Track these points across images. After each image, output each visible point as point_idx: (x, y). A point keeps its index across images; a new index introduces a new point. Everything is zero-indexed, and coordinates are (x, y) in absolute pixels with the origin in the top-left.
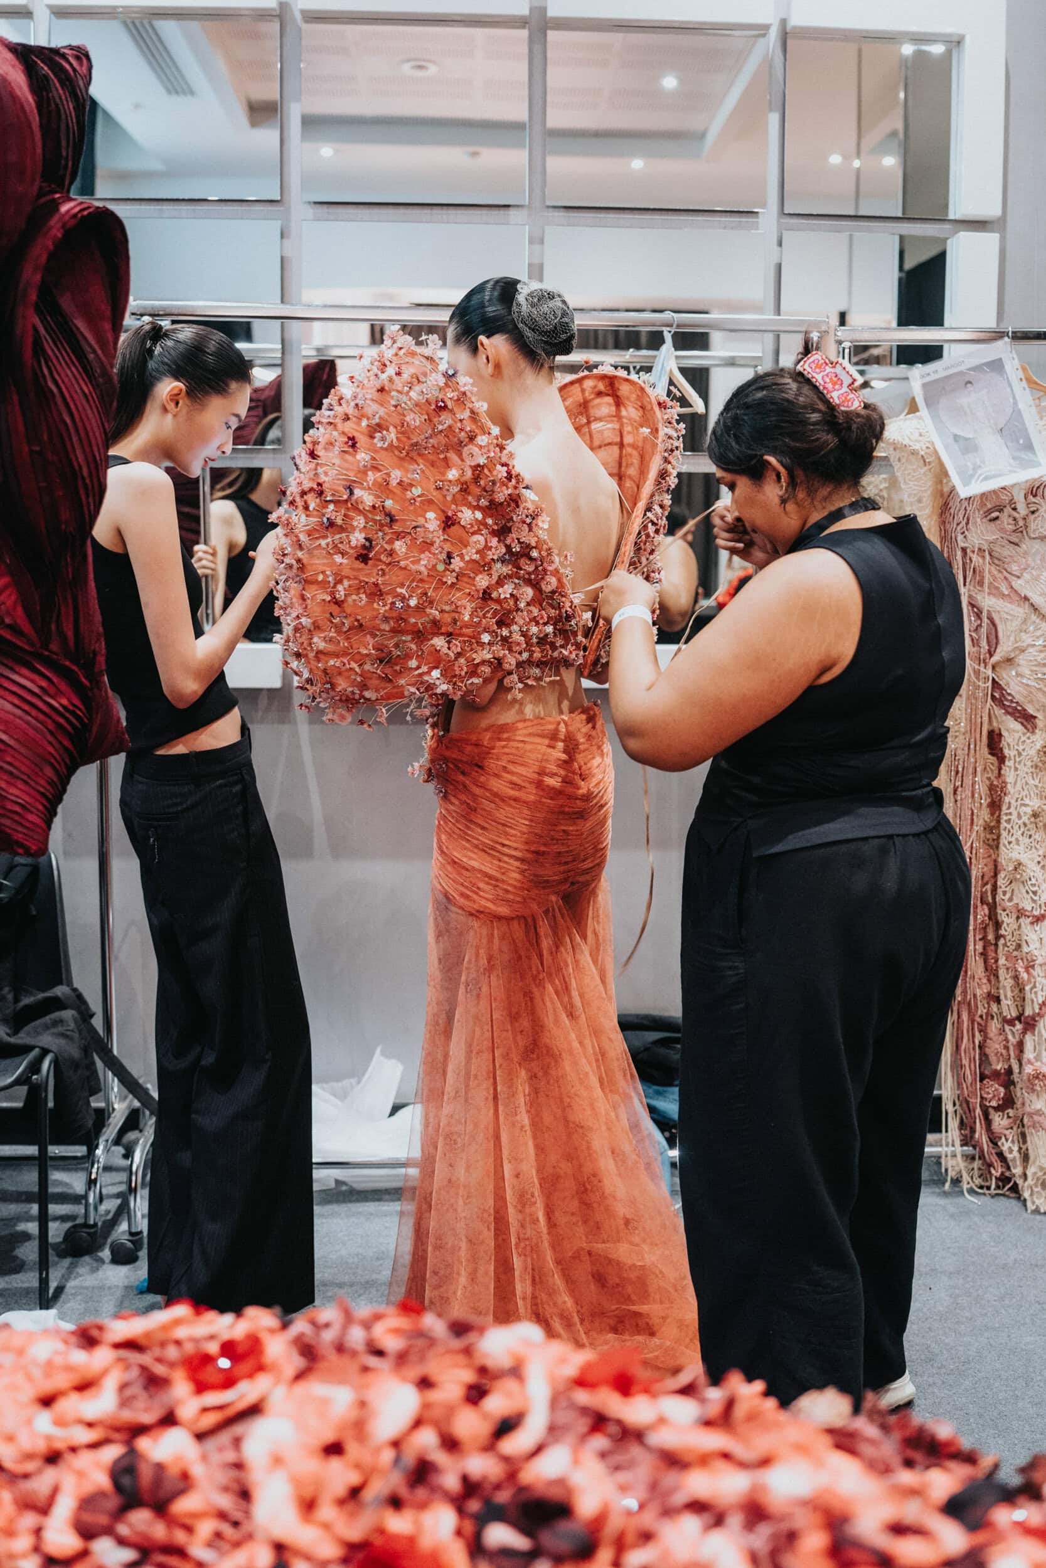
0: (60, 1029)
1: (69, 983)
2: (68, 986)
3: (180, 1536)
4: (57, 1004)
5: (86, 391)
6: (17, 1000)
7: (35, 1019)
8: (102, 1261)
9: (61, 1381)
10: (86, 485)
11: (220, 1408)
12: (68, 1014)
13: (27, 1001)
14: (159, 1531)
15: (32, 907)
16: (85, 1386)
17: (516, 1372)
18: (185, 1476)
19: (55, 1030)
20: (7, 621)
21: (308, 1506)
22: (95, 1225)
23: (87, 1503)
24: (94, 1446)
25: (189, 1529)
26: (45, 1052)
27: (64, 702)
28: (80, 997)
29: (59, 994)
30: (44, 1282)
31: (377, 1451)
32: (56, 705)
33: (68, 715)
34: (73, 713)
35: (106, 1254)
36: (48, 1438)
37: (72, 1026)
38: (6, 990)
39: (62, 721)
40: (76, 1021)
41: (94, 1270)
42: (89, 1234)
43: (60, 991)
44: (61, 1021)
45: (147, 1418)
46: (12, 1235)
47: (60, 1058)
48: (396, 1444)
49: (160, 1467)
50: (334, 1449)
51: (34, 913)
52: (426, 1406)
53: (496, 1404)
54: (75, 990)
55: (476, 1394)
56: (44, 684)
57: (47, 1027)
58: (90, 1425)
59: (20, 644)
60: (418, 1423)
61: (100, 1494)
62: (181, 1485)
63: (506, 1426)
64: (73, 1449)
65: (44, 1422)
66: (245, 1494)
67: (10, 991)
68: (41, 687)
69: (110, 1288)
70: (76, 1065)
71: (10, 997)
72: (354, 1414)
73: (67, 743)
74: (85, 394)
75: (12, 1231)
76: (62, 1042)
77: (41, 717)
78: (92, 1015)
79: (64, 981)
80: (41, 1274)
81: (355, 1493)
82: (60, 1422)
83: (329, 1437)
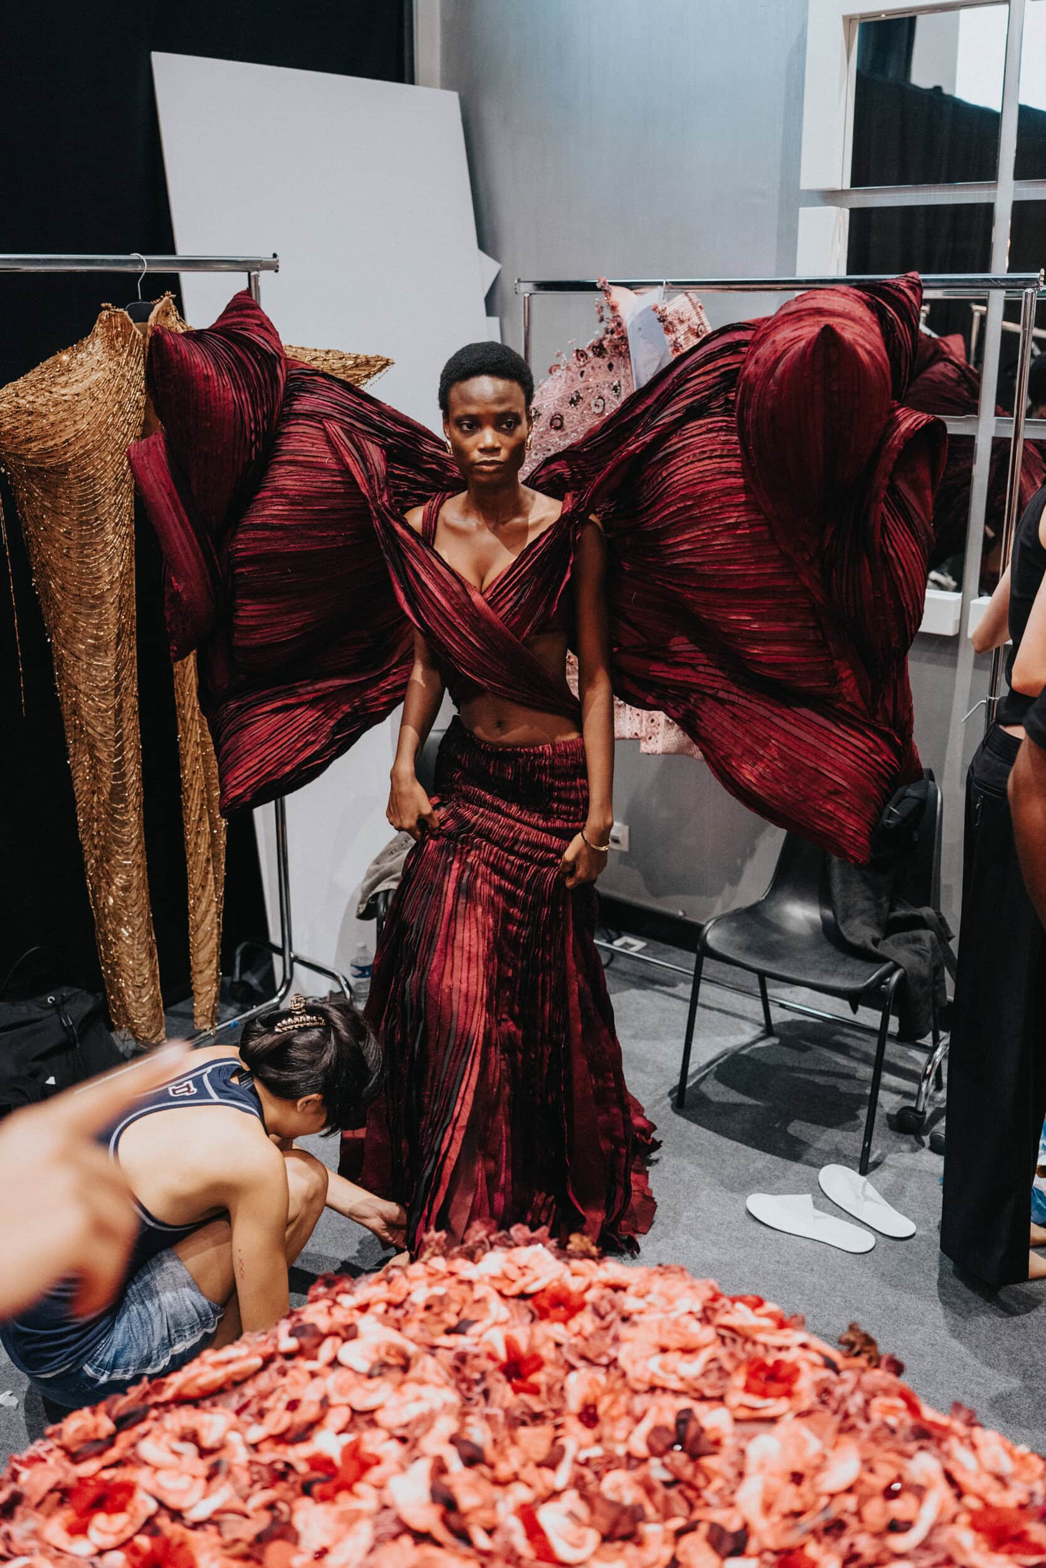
0: (918, 947)
1: (937, 907)
2: (934, 909)
3: (700, 1481)
4: (921, 923)
5: (914, 550)
6: (892, 909)
7: (900, 932)
8: (923, 1145)
9: (672, 1342)
10: (910, 616)
11: (754, 1409)
12: (927, 935)
13: (900, 912)
14: (688, 1471)
15: (915, 834)
16: (688, 1351)
17: (920, 1492)
18: (717, 1443)
19: (912, 946)
20: (848, 699)
21: (768, 1508)
22: (924, 1113)
23: (657, 1430)
24: (676, 1393)
25: (709, 1481)
26: (897, 967)
27: (885, 757)
28: (942, 920)
29: (924, 915)
30: (866, 1152)
31: (818, 1495)
32: (880, 760)
33: (886, 767)
34: (890, 765)
35: (926, 1139)
36: (653, 1375)
37: (928, 944)
38: (884, 899)
39: (882, 770)
40: (932, 942)
41: (914, 1150)
42: (917, 1118)
43: (926, 912)
44: (917, 940)
45: (708, 1393)
46: (860, 1095)
47: (909, 975)
48: (832, 1496)
49: (702, 1430)
50: (797, 1478)
51: (916, 840)
52: (859, 1481)
53: (900, 1508)
54: (939, 914)
55: (890, 1494)
56: (871, 744)
57: (908, 941)
58: (682, 1379)
59: (856, 715)
60: (850, 1490)
61: (666, 1429)
62: (712, 1449)
63: (897, 1527)
64: (664, 1389)
65: (655, 1363)
66: (741, 1475)
67: (886, 901)
68: (869, 748)
69: (920, 1171)
70: (922, 981)
71: (886, 906)
72: (816, 1461)
73: (886, 787)
74: (913, 553)
75: (862, 1093)
76: (916, 958)
77: (869, 768)
78: (950, 939)
79: (932, 903)
80: (864, 1144)
81: (797, 1514)
82: (663, 1367)
83: (798, 1467)
